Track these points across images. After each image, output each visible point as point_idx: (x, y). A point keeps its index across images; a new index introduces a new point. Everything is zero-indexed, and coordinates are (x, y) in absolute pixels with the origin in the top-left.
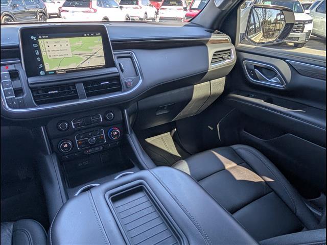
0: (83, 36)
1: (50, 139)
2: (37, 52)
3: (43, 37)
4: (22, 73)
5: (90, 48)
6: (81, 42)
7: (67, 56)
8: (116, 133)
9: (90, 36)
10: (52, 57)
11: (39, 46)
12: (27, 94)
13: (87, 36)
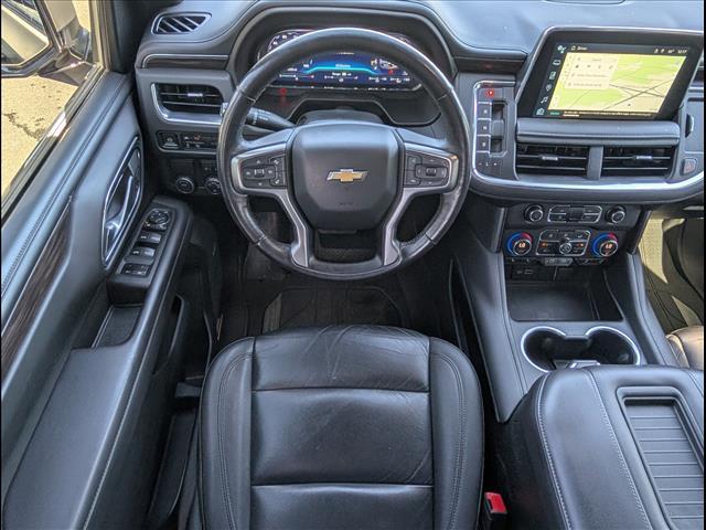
0: (653, 53)
1: (506, 226)
2: (552, 76)
3: (579, 48)
4: (512, 108)
5: (650, 77)
6: (641, 63)
7: (598, 88)
8: (611, 246)
9: (666, 53)
10: (572, 87)
11: (561, 66)
12: (508, 154)
13: (659, 53)
